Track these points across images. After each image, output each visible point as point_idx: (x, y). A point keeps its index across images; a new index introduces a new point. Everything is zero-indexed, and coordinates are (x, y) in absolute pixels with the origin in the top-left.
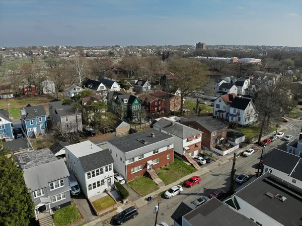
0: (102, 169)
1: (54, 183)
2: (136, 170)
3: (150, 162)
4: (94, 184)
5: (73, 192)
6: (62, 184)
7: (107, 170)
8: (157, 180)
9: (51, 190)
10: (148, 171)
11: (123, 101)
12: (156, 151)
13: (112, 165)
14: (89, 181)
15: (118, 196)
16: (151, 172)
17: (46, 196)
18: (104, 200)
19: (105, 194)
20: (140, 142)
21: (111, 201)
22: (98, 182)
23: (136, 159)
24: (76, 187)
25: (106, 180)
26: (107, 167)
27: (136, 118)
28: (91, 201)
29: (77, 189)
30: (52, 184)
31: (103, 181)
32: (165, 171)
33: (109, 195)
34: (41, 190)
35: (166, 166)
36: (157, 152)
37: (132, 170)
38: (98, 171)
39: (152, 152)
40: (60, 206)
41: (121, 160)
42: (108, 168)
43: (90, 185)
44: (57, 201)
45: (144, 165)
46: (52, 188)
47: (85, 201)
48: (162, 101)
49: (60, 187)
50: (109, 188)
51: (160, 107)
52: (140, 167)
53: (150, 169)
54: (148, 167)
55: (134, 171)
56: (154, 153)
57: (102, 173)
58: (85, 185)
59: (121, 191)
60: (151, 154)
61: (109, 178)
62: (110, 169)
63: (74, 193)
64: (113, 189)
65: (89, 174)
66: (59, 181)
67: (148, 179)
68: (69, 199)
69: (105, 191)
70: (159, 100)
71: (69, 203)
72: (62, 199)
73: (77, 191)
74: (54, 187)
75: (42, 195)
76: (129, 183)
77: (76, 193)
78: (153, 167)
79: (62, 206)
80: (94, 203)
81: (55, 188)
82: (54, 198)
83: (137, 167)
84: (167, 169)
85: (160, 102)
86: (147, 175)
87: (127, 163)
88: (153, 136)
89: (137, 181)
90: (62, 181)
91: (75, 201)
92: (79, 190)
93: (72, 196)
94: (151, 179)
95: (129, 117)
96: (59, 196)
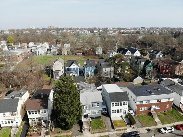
0: (121, 103)
1: (94, 104)
2: (143, 109)
3: (154, 107)
4: (116, 110)
5: (103, 111)
6: (98, 106)
7: (124, 104)
8: (157, 120)
9: (92, 107)
10: (151, 112)
11: (141, 63)
12: (159, 100)
13: (128, 102)
14: (113, 108)
15: (129, 122)
16: (154, 113)
17: (89, 110)
18: (120, 121)
19: (121, 119)
20: (148, 92)
21: (124, 124)
22: (118, 110)
23: (144, 103)
26: (124, 103)
27: (148, 75)
28: (113, 120)
29: (106, 110)
30: (93, 104)
31: (121, 110)
32: (164, 115)
33: (123, 119)
34: (87, 106)
35: (165, 112)
36: (160, 101)
37: (140, 108)
38: (118, 103)
39: (156, 101)
40: (95, 117)
41: (134, 100)
42: (125, 103)
43: (113, 111)
44: (94, 114)
45: (149, 107)
46: (93, 106)
47: (109, 118)
48: (169, 66)
49: (97, 107)
50: (124, 116)
52: (146, 108)
54: (152, 110)
55: (141, 110)
56: (158, 101)
57: (121, 105)
58: (110, 109)
59: (131, 119)
60: (155, 102)
61: (125, 109)
62: (126, 104)
63: (104, 112)
64: (126, 117)
65: (113, 104)
66: (97, 103)
67: (150, 117)
68: (101, 115)
69: (121, 117)
70: (168, 65)
71: (100, 117)
72: (97, 114)
73: (105, 112)
74: (94, 106)
75: (87, 109)
76: (137, 116)
77: (104, 113)
78: (155, 110)
79: (97, 118)
80: (114, 121)
81: (94, 107)
82: (93, 112)
83: (144, 108)
84: (165, 114)
85: (168, 67)
86: (150, 114)
87: (138, 103)
88: (159, 90)
89: (142, 116)
90: (98, 104)
91: (104, 117)
92: (107, 111)
93: (102, 114)
94: (153, 118)
95: (143, 74)
96: (95, 112)
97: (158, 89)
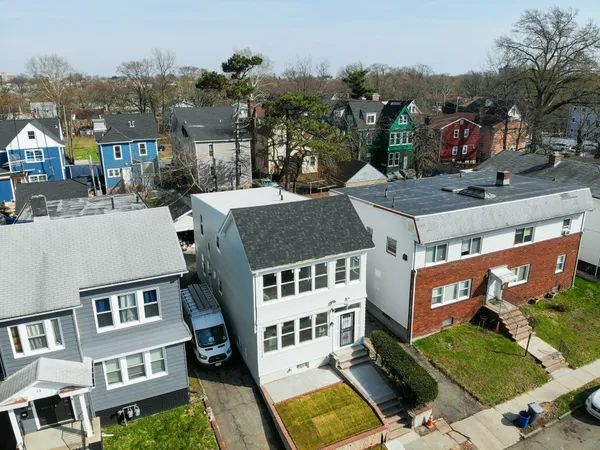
0: (321, 269)
1: (113, 299)
2: (449, 295)
3: (501, 272)
4: (289, 326)
5: (202, 351)
6: (151, 311)
7: (340, 277)
9: (100, 330)
10: (489, 306)
12: (527, 233)
13: (364, 257)
14: (269, 312)
15: (387, 393)
16: (505, 310)
17: (73, 353)
18: (328, 401)
19: (330, 378)
20: (460, 193)
21: (359, 412)
22: (305, 321)
23: (455, 253)
24: (217, 333)
25: (334, 318)
26: (341, 263)
28: (275, 396)
29: (219, 341)
30: (104, 305)
31: (322, 318)
33: (346, 381)
34: (48, 323)
35: (548, 296)
36: (529, 238)
37: (435, 294)
38: (305, 272)
39: (512, 235)
40: (140, 403)
41: (391, 248)
42: (348, 268)
43: (271, 330)
44: (127, 381)
45: (479, 279)
46: (106, 320)
47: (246, 393)
49: (143, 320)
50: (344, 354)
51: (465, 148)
52: (461, 286)
53: (496, 300)
54: (492, 291)
55: (439, 300)
56: (518, 239)
57: (322, 283)
58: (251, 324)
60: (506, 242)
61: (346, 311)
62: (355, 276)
63: (205, 354)
64: (361, 359)
65: (269, 280)
66: (140, 294)
67: (494, 337)
68: (181, 380)
69: (330, 363)
70: (466, 124)
71: (179, 398)
72: (150, 375)
73: (216, 351)
74: (116, 317)
75: (53, 346)
76: (420, 343)
77: (212, 359)
78: (510, 294)
79: (149, 406)
80: (283, 407)
81: (118, 325)
82: (113, 368)
83: (451, 287)
84: (558, 309)
86: (486, 319)
87: (421, 260)
88: (506, 182)
89: (449, 340)
90: (150, 296)
91: (207, 388)
92: (227, 344)
93: (195, 367)
94: (509, 336)
96: (136, 362)
97: (501, 176)
